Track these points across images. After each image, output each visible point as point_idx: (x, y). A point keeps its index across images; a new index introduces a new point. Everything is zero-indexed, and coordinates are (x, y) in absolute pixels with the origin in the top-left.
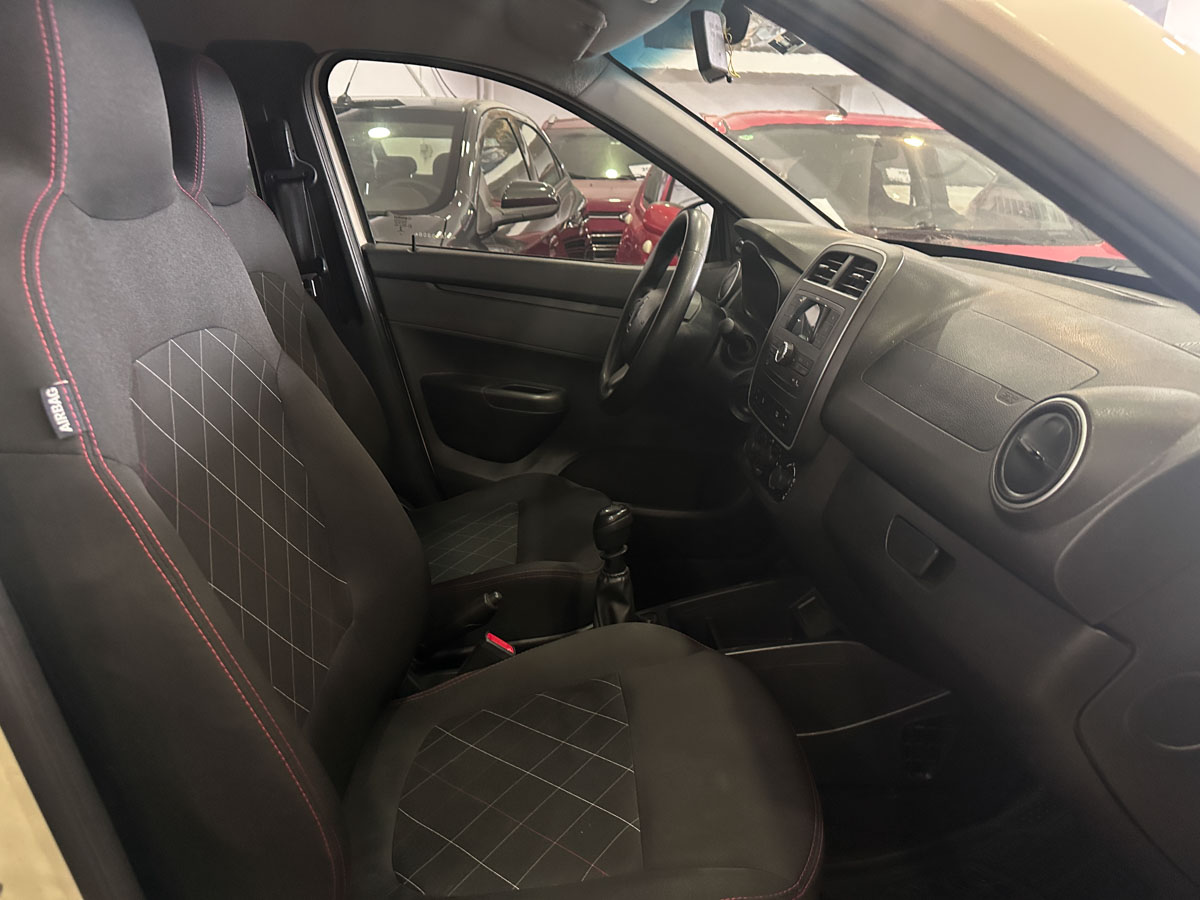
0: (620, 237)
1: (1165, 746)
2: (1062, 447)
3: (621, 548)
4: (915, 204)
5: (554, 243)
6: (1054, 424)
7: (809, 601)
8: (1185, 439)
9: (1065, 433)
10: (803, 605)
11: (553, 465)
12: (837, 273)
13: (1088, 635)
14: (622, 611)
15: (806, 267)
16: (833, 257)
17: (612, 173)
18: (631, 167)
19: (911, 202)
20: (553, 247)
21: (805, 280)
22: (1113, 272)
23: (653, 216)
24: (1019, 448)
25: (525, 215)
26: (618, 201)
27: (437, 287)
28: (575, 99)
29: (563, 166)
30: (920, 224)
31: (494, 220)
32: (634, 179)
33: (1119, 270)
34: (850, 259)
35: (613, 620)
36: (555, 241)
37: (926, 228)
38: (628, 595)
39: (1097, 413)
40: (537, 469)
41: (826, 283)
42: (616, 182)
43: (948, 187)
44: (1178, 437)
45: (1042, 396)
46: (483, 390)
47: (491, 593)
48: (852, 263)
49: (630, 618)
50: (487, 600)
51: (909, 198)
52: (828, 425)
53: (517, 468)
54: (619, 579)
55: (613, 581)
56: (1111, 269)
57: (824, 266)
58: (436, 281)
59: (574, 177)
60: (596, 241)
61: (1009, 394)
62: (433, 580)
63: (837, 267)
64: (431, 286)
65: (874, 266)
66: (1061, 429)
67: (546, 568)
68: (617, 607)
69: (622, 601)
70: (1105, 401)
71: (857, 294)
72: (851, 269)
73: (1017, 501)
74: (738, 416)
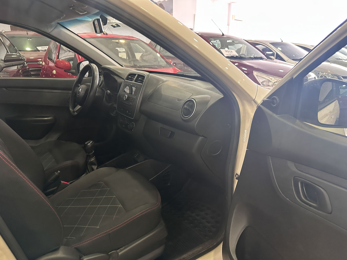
0: (41, 69)
1: (213, 155)
2: (192, 106)
3: (92, 151)
4: (128, 58)
5: (21, 73)
6: (190, 103)
7: (137, 155)
8: (209, 103)
9: (192, 105)
10: (136, 156)
11: (53, 137)
12: (135, 78)
13: (201, 138)
14: (95, 167)
15: (125, 77)
16: (132, 75)
17: (28, 49)
18: (37, 47)
19: (127, 58)
20: (21, 74)
21: (126, 80)
22: (185, 75)
23: (58, 63)
24: (185, 108)
25: (13, 64)
26: (33, 58)
27: (7, 89)
28: (48, 34)
29: (16, 48)
30: (134, 64)
31: (2, 67)
32: (39, 51)
33: (186, 75)
34: (137, 75)
35: (93, 170)
36: (21, 72)
37: (136, 65)
38: (96, 163)
39: (196, 100)
40: (49, 140)
41: (132, 81)
42: (31, 52)
43: (135, 53)
44: (208, 103)
45: (187, 99)
46: (28, 119)
47: (57, 171)
48: (137, 76)
49: (97, 168)
50: (56, 174)
51: (126, 57)
52: (141, 112)
53: (42, 141)
54: (93, 159)
55: (92, 160)
56: (185, 74)
57: (130, 77)
58: (6, 88)
59: (19, 51)
60: (32, 71)
61: (179, 100)
62: (45, 170)
63: (134, 77)
64: (4, 89)
65: (144, 77)
66: (191, 104)
67: (69, 163)
68: (93, 167)
69: (94, 164)
70: (197, 99)
71: (142, 83)
72: (137, 77)
73: (187, 117)
74: (112, 115)
